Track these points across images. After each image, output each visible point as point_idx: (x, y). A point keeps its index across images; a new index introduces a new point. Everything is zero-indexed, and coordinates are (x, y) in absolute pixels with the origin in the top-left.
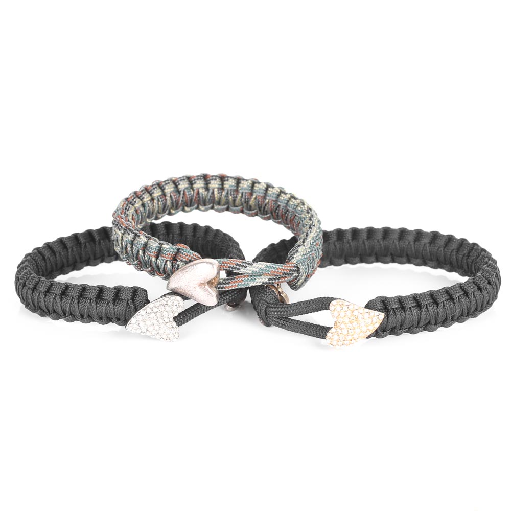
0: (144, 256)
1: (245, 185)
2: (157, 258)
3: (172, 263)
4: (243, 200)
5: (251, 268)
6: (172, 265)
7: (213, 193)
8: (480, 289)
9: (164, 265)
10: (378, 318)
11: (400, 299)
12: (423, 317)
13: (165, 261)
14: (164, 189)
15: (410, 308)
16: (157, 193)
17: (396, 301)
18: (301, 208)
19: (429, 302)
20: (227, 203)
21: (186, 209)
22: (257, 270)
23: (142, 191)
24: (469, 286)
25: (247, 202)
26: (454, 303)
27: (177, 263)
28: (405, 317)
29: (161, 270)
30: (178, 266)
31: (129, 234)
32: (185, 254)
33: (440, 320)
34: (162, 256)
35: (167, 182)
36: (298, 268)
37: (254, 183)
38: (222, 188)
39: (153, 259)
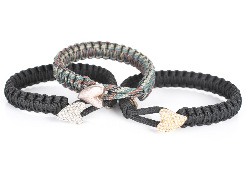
0: (67, 81)
1: (118, 48)
2: (74, 82)
3: (81, 85)
4: (117, 54)
5: (120, 90)
6: (81, 86)
7: (103, 50)
8: (233, 105)
9: (77, 86)
10: (184, 119)
11: (194, 109)
12: (205, 118)
13: (77, 84)
14: (80, 47)
15: (199, 114)
16: (76, 49)
17: (192, 110)
18: (145, 60)
19: (209, 111)
20: (109, 55)
21: (90, 57)
22: (123, 91)
23: (69, 48)
24: (228, 104)
25: (119, 56)
26: (221, 112)
27: (84, 85)
28: (197, 118)
29: (76, 88)
30: (84, 87)
31: (60, 69)
32: (87, 81)
33: (214, 120)
34: (76, 81)
35: (81, 44)
36: (144, 90)
37: (123, 47)
38: (107, 48)
39: (72, 83)
